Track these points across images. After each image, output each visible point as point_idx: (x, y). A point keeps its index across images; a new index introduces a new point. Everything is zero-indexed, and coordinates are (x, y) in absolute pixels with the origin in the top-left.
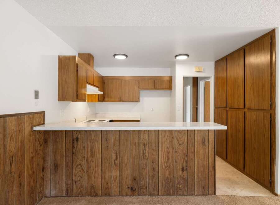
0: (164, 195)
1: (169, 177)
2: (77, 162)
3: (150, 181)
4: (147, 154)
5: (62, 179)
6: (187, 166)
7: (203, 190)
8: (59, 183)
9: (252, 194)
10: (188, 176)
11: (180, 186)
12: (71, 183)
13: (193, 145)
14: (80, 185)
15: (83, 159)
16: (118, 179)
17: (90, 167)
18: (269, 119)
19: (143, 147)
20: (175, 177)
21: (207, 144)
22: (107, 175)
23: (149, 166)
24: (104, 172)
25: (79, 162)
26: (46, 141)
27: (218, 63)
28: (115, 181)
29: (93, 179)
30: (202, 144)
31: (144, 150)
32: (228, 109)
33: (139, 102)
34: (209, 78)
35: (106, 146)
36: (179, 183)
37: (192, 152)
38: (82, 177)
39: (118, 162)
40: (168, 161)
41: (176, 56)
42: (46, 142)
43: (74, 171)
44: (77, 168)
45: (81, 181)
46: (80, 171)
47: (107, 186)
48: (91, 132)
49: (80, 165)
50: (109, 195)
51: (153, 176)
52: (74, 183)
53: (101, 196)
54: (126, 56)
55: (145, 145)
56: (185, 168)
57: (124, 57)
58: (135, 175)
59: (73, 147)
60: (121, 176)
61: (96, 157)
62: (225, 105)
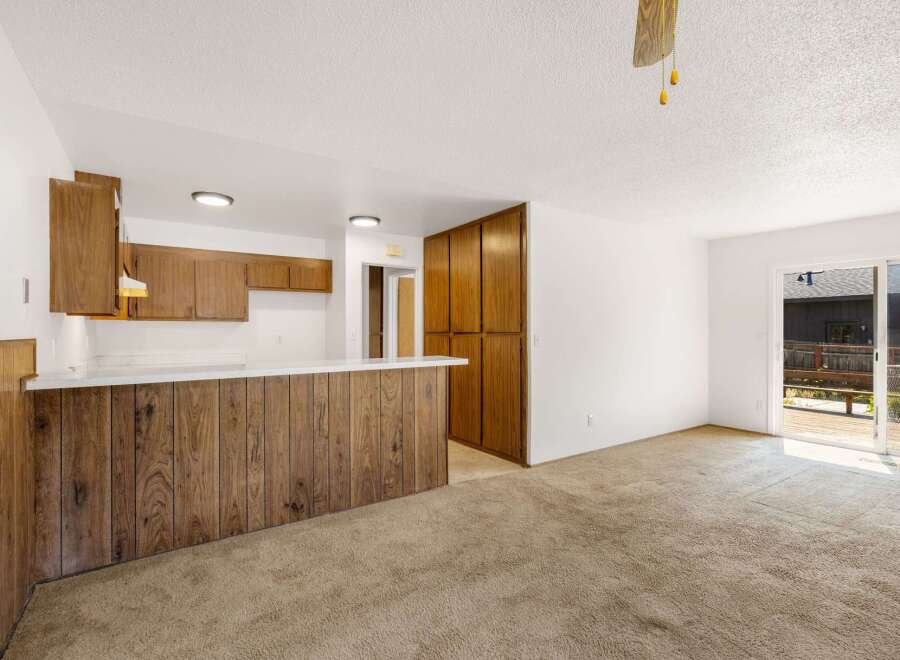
0: (360, 505)
1: (369, 466)
2: (148, 467)
3: (333, 482)
4: (326, 427)
5: (101, 520)
6: (401, 441)
7: (429, 481)
8: (90, 535)
9: (498, 474)
10: (405, 460)
11: (391, 481)
12: (131, 526)
13: (412, 399)
14: (158, 525)
15: (169, 457)
16: (261, 490)
17: (188, 476)
18: (519, 347)
19: (317, 413)
20: (380, 466)
21: (434, 395)
22: (235, 486)
23: (331, 449)
24: (225, 482)
25: (155, 467)
26: (41, 425)
27: (431, 241)
28: (254, 496)
29: (197, 502)
30: (427, 396)
31: (321, 418)
32: (451, 334)
33: (247, 320)
34: (412, 271)
35: (231, 417)
36: (388, 477)
37: (410, 413)
38: (163, 505)
39: (260, 452)
40: (368, 435)
41: (352, 219)
42: (42, 427)
43: (140, 495)
44: (150, 483)
45: (163, 513)
46: (158, 490)
47: (234, 514)
48: (191, 389)
49: (158, 473)
50: (240, 532)
51: (339, 471)
52: (141, 523)
53: (220, 539)
54: (231, 200)
55: (322, 407)
56: (398, 445)
57: (225, 203)
58: (300, 476)
59: (137, 431)
60: (268, 483)
61: (206, 447)
62: (446, 328)
